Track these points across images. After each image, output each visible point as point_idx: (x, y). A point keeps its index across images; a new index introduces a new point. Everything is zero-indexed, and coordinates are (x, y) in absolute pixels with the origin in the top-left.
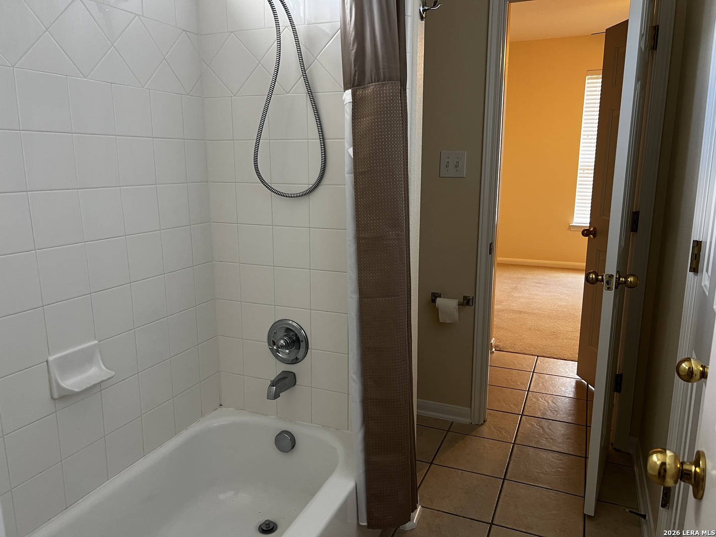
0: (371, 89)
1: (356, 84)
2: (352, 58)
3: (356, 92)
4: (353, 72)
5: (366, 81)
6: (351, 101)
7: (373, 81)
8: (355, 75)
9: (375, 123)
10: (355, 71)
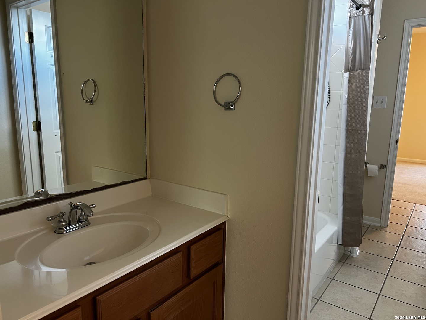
0: (357, 72)
1: (351, 70)
2: (350, 61)
3: (351, 73)
4: (350, 66)
5: (355, 69)
6: (348, 77)
7: (359, 69)
8: (351, 67)
9: (358, 85)
10: (351, 66)
